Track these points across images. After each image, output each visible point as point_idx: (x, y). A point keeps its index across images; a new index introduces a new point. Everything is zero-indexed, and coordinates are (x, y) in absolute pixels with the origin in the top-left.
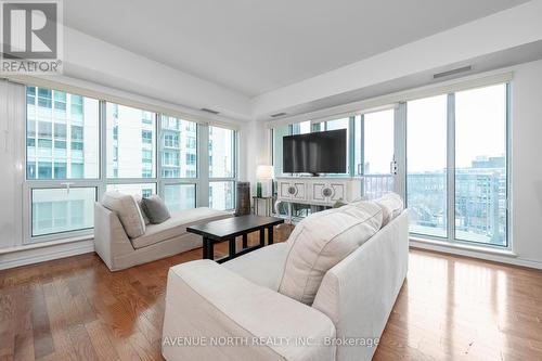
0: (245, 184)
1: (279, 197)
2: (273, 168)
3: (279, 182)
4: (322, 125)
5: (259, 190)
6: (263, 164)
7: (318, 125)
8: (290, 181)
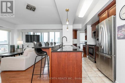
0: (13, 46)
1: (24, 48)
2: (22, 41)
3: (24, 45)
4: (35, 33)
5: (18, 47)
6: (19, 40)
7: (34, 33)
8: (27, 44)
